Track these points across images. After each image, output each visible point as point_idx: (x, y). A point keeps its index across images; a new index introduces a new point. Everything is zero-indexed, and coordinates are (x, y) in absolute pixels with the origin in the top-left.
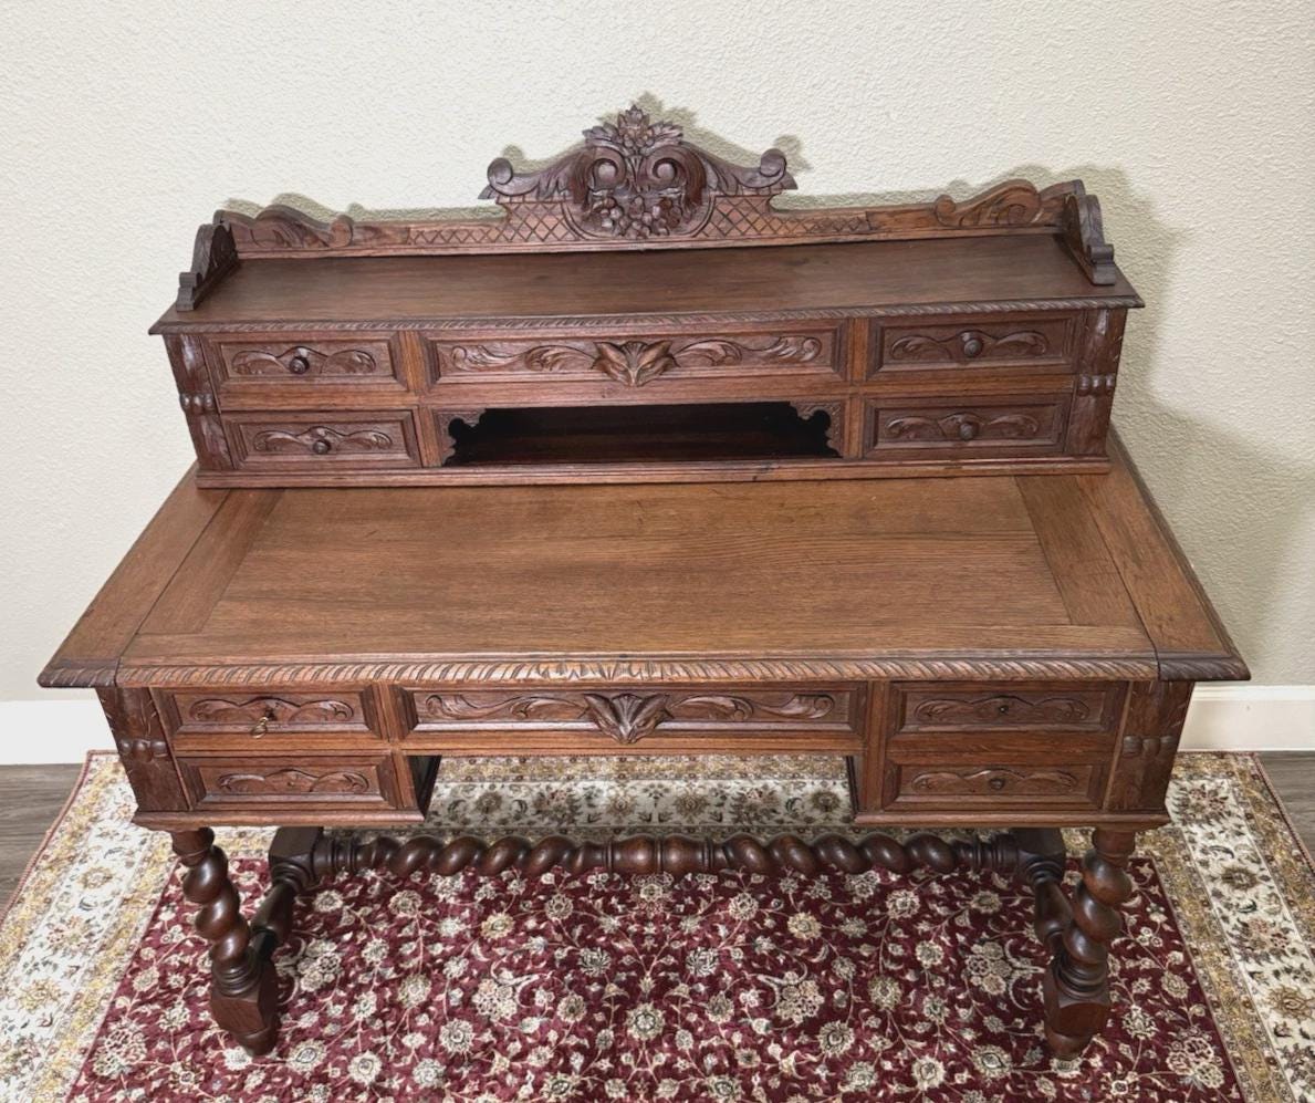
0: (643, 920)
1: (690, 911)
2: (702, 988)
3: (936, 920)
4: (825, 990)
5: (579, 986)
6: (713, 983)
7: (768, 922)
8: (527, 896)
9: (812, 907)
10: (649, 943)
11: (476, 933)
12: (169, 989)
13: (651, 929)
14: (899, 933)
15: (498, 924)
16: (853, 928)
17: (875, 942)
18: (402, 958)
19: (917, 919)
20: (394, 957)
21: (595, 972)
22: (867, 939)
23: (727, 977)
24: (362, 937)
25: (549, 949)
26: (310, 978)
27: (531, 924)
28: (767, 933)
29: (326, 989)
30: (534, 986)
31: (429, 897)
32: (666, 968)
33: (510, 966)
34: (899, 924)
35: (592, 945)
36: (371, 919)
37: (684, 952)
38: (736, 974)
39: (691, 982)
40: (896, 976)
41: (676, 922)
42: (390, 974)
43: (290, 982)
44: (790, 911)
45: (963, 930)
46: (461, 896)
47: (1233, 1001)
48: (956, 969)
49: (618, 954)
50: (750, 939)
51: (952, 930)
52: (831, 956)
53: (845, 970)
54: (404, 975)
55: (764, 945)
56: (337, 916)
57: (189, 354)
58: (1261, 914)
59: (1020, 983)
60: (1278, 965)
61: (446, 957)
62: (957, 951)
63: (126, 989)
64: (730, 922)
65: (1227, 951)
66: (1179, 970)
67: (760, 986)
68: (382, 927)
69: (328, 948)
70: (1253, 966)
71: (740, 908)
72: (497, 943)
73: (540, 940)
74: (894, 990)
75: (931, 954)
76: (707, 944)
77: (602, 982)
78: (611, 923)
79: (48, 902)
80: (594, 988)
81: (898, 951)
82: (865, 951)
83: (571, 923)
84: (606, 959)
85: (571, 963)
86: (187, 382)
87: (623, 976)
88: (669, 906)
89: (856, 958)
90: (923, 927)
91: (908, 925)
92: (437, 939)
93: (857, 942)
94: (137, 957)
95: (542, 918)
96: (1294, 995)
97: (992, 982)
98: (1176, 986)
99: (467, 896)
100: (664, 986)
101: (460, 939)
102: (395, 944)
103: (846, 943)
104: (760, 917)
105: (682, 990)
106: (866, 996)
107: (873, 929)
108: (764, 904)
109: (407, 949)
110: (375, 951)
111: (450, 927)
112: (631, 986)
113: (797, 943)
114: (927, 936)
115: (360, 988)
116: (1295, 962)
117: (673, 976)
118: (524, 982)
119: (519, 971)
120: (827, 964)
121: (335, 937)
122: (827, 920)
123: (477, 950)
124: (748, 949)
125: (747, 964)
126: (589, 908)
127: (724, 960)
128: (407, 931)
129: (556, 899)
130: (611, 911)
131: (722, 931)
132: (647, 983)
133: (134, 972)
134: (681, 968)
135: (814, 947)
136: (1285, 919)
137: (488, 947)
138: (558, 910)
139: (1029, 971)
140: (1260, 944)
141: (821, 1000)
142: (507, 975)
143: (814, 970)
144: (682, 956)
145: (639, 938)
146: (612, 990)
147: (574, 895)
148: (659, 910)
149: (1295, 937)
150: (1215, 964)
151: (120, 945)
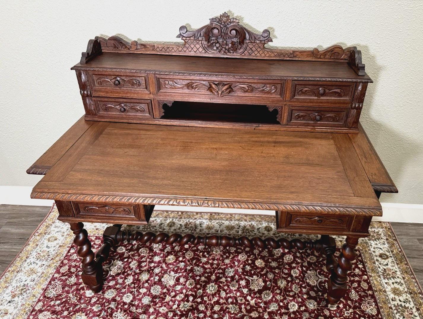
0: (213, 259)
1: (227, 257)
2: (229, 279)
3: (297, 263)
4: (265, 281)
5: (193, 277)
6: (233, 278)
7: (250, 262)
8: (180, 251)
9: (263, 258)
10: (215, 266)
11: (164, 261)
12: (71, 272)
13: (216, 262)
14: (287, 267)
15: (171, 258)
16: (274, 264)
17: (280, 269)
18: (142, 267)
19: (292, 263)
20: (139, 266)
21: (198, 273)
22: (277, 268)
23: (237, 277)
24: (130, 260)
25: (185, 266)
26: (114, 271)
27: (181, 259)
28: (249, 264)
29: (118, 274)
30: (180, 276)
31: (151, 250)
32: (219, 273)
33: (173, 270)
34: (287, 264)
35: (198, 266)
36: (133, 255)
37: (225, 269)
38: (239, 276)
39: (226, 277)
40: (285, 279)
41: (223, 261)
42: (138, 271)
43: (107, 272)
44: (256, 259)
45: (305, 267)
47: (380, 290)
48: (302, 277)
49: (206, 269)
50: (244, 266)
51: (302, 266)
52: (267, 272)
53: (271, 276)
54: (141, 272)
55: (248, 268)
56: (123, 254)
57: (83, 77)
58: (389, 266)
59: (321, 282)
60: (393, 281)
61: (155, 267)
62: (303, 272)
63: (58, 272)
64: (239, 261)
65: (379, 276)
66: (365, 281)
67: (246, 279)
68: (136, 258)
69: (120, 263)
70: (386, 281)
71: (242, 257)
72: (170, 264)
73: (183, 264)
74: (284, 282)
75: (295, 273)
76: (231, 267)
77: (200, 276)
78: (204, 260)
79: (37, 245)
80: (198, 278)
81: (286, 271)
82: (277, 271)
83: (192, 259)
84: (202, 270)
85: (192, 270)
86: (83, 86)
87: (206, 275)
88: (222, 256)
89: (274, 273)
90: (294, 265)
91: (289, 264)
92: (152, 262)
93: (275, 268)
94: (62, 263)
95: (184, 257)
96: (398, 289)
97: (313, 282)
98: (365, 285)
99: (162, 250)
100: (218, 278)
101: (159, 262)
102: (140, 262)
103: (272, 269)
104: (247, 260)
105: (223, 280)
106: (276, 284)
107: (280, 265)
108: (249, 257)
109: (143, 264)
110: (133, 265)
111: (157, 259)
112: (209, 278)
113: (258, 268)
114: (295, 268)
115: (128, 275)
116: (398, 280)
117: (221, 275)
118: (177, 275)
119: (176, 272)
120: (266, 274)
121: (122, 260)
122: (266, 262)
123: (164, 265)
124: (243, 269)
125: (243, 273)
126: (198, 255)
127: (236, 272)
128: (144, 259)
129: (189, 252)
130: (204, 256)
131: (236, 263)
132: (213, 277)
133: (61, 267)
134: (223, 273)
135: (262, 269)
136: (396, 268)
137: (167, 265)
138: (189, 255)
139: (323, 279)
140: (389, 275)
141: (263, 284)
142: (172, 273)
143: (262, 275)
144: (224, 270)
145: (212, 264)
146: (203, 279)
147: (194, 251)
148: (218, 257)
149: (398, 273)
150: (376, 280)
151: (57, 259)
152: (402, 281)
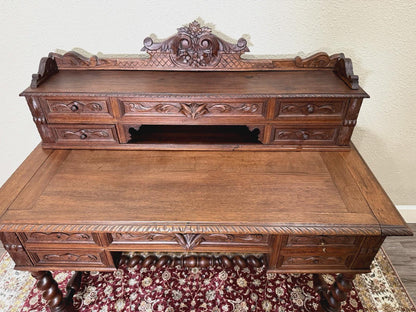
0: (192, 280)
1: (207, 277)
2: (210, 304)
3: (281, 280)
4: (249, 305)
5: (172, 304)
6: (214, 302)
7: (231, 281)
8: (157, 271)
9: (244, 276)
10: (194, 288)
11: (140, 284)
12: (41, 304)
13: (195, 284)
14: (270, 285)
15: (147, 281)
16: (257, 283)
17: (263, 288)
18: (117, 293)
19: (276, 280)
20: (114, 293)
21: (177, 298)
22: (261, 287)
23: (218, 301)
24: (104, 285)
25: (163, 290)
26: (87, 300)
27: (157, 281)
28: (231, 285)
29: (92, 304)
30: (158, 303)
31: (126, 272)
32: (200, 297)
33: (150, 296)
34: (270, 281)
35: (176, 289)
36: (108, 279)
37: (205, 291)
38: (221, 300)
39: (207, 302)
40: (270, 300)
41: (202, 281)
42: (113, 299)
43: (80, 301)
44: (238, 277)
45: (290, 283)
46: (136, 271)
47: (371, 308)
48: (288, 297)
49: (184, 292)
50: (225, 287)
51: (286, 283)
52: (250, 293)
53: (254, 298)
54: (117, 299)
55: (230, 289)
56: (97, 277)
57: (35, 104)
58: (376, 278)
59: (308, 302)
60: (383, 296)
61: (131, 293)
62: (288, 291)
63: (27, 304)
64: (220, 281)
65: (367, 290)
66: (354, 297)
67: (229, 303)
68: (111, 282)
69: (94, 289)
70: (376, 296)
71: (222, 276)
72: (147, 288)
73: (160, 287)
74: (269, 305)
75: (280, 292)
76: (212, 289)
77: (179, 302)
78: (182, 281)
79: (5, 272)
80: (177, 304)
81: (270, 291)
82: (260, 291)
83: (170, 281)
84: (181, 294)
85: (170, 295)
86: (35, 114)
87: (186, 300)
88: (201, 275)
89: (258, 293)
90: (278, 282)
91: (273, 281)
92: (128, 286)
93: (258, 288)
94: (32, 292)
95: (161, 279)
96: (389, 306)
97: (299, 302)
98: (353, 303)
99: (138, 271)
100: (199, 303)
101: (135, 286)
102: (115, 287)
103: (255, 288)
104: (228, 279)
105: (204, 305)
106: (261, 307)
107: (263, 283)
108: (229, 275)
109: (118, 290)
110: (108, 291)
111: (132, 282)
112: (188, 304)
113: (240, 288)
114: (279, 285)
115: (103, 304)
116: (388, 294)
117: (201, 300)
118: (155, 302)
119: (153, 298)
120: (249, 296)
121: (96, 285)
122: (249, 280)
123: (140, 290)
124: (225, 291)
125: (224, 296)
126: (176, 276)
127: (218, 294)
128: (119, 283)
129: (165, 273)
130: (182, 277)
131: (217, 284)
132: (193, 303)
133: (30, 298)
134: (204, 297)
135: (245, 289)
136: (383, 279)
137: (144, 289)
138: (166, 276)
139: (310, 297)
140: (378, 288)
141: (247, 308)
142: (149, 299)
143: (245, 297)
144: (204, 293)
145: (191, 286)
146: (183, 305)
147: (171, 271)
148: (197, 277)
149: (387, 285)
150: (365, 295)
151: (27, 287)
152: (392, 296)
